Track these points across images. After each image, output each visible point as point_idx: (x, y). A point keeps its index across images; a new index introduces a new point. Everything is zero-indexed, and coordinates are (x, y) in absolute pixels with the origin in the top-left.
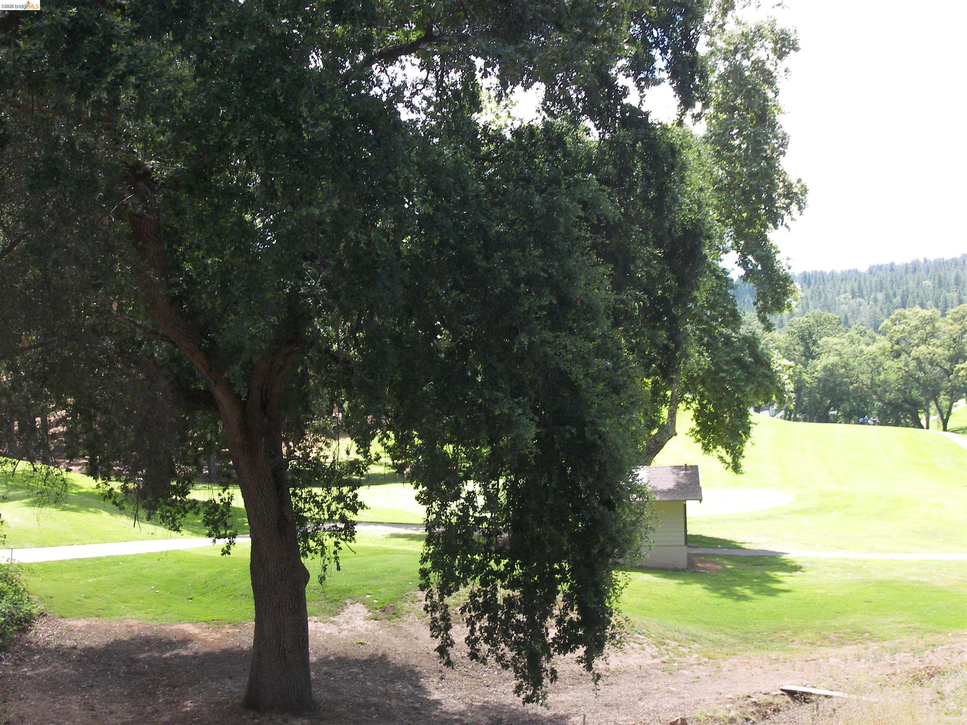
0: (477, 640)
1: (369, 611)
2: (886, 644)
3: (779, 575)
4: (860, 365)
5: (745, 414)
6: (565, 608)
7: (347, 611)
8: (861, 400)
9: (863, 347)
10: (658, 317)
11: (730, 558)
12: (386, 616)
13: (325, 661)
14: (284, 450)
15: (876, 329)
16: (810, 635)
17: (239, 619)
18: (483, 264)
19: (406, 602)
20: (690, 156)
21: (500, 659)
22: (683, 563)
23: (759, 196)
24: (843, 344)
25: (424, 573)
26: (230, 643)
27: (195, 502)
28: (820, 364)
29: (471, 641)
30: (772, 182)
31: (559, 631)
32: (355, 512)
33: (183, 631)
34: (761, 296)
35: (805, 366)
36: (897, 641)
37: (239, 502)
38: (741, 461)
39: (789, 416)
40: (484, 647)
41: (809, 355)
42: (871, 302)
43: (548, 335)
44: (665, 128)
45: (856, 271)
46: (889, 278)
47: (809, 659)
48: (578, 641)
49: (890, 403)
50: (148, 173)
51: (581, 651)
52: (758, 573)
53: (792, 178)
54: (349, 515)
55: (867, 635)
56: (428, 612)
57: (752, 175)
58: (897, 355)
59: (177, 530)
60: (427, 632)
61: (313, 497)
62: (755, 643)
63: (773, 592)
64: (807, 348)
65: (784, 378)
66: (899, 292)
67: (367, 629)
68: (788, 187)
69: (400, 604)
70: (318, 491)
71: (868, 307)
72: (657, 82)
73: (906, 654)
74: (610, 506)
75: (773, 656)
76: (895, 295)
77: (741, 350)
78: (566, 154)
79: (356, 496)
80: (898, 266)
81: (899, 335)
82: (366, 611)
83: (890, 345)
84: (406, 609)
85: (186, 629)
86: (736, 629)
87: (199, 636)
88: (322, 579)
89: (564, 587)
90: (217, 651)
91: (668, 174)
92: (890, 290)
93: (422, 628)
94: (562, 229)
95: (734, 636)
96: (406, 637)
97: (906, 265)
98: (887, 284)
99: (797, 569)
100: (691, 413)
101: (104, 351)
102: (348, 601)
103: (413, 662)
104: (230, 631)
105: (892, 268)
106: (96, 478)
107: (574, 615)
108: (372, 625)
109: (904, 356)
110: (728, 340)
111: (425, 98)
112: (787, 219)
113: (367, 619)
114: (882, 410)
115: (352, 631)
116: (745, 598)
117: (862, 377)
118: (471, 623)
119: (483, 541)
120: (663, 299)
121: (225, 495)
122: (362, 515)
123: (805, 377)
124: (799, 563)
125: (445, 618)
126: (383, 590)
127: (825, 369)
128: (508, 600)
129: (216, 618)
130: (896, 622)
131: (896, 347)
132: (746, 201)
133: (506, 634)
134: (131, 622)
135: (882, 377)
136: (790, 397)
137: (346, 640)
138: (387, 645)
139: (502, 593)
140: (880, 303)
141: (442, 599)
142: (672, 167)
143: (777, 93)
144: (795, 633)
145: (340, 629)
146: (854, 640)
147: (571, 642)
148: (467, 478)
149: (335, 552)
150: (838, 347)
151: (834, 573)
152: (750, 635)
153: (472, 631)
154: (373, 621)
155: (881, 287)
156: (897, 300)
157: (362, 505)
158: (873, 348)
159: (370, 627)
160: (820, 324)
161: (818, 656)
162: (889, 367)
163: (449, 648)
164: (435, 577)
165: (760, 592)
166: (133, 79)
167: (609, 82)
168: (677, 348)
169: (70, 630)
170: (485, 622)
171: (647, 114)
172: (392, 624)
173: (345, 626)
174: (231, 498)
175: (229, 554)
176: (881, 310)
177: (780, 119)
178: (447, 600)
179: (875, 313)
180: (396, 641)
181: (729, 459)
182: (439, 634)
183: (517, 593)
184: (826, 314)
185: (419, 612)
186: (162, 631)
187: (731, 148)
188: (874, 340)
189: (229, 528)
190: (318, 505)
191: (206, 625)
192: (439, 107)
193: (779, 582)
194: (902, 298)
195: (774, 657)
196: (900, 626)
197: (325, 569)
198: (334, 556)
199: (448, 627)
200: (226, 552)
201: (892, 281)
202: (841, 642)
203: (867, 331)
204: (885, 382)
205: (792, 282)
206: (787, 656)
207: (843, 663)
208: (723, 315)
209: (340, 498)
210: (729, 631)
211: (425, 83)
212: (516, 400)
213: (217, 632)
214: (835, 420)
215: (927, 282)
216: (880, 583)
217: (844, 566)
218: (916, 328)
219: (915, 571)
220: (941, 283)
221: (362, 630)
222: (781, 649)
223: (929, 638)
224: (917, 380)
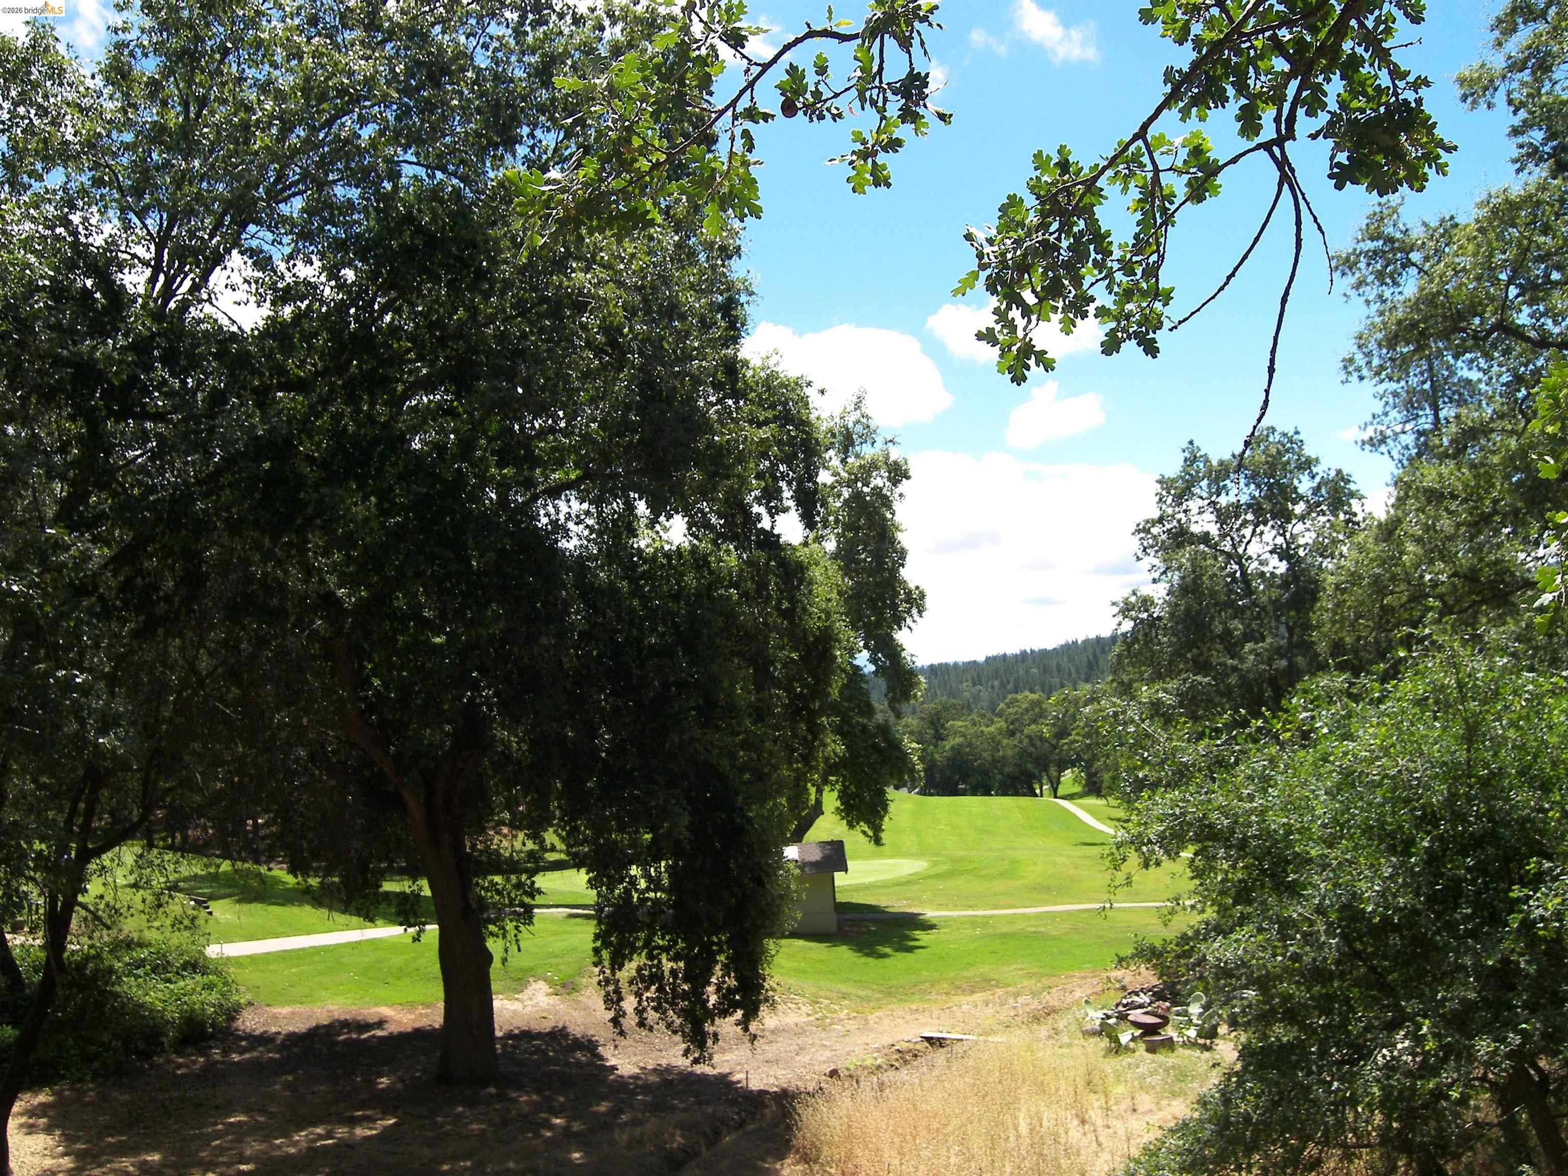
0: (644, 1009)
1: (550, 988)
2: (1008, 989)
3: (918, 934)
4: (982, 744)
5: (883, 793)
6: (723, 976)
7: (530, 988)
8: (985, 775)
9: (983, 728)
10: (798, 711)
11: (874, 921)
12: (566, 991)
13: (510, 1035)
14: (468, 844)
15: (993, 711)
16: (945, 986)
17: (430, 1000)
18: (637, 672)
19: (582, 977)
20: (816, 573)
21: (669, 1026)
22: (833, 927)
23: (884, 602)
24: (966, 726)
25: (596, 951)
26: (423, 1023)
27: (387, 894)
28: (948, 745)
29: (640, 1011)
30: (894, 589)
31: (718, 998)
32: (533, 898)
34: (891, 689)
35: (936, 746)
36: (1019, 986)
37: (427, 892)
38: (883, 835)
39: (923, 793)
40: (652, 1016)
41: (939, 737)
42: (989, 689)
43: (698, 733)
44: (794, 549)
45: (975, 662)
46: (1003, 668)
47: (944, 1007)
48: (736, 1005)
49: (1009, 776)
50: (339, 601)
51: (739, 1014)
52: (899, 933)
53: (912, 586)
54: (527, 900)
55: (993, 982)
56: (601, 986)
57: (877, 585)
58: (1013, 734)
59: (372, 920)
60: (601, 1005)
61: (493, 884)
62: (897, 996)
63: (913, 949)
64: (937, 731)
65: (914, 759)
66: (1012, 679)
67: (548, 1004)
68: (909, 593)
69: (578, 980)
70: (498, 879)
71: (987, 693)
72: (786, 510)
73: (1026, 997)
74: (759, 882)
76: (1008, 682)
77: (875, 736)
78: (711, 572)
79: (533, 883)
81: (1013, 717)
82: (548, 987)
83: (1006, 726)
84: (583, 984)
87: (394, 1018)
88: (504, 960)
89: (722, 958)
90: (409, 1030)
91: (798, 587)
92: (1004, 678)
93: (597, 1002)
94: (705, 639)
95: (880, 992)
96: (584, 1010)
98: (1001, 673)
99: (932, 927)
100: (835, 794)
101: (297, 761)
102: (530, 979)
103: (591, 1032)
104: (422, 1012)
106: (296, 876)
107: (732, 982)
108: (554, 1000)
109: (1018, 735)
110: (864, 728)
111: (587, 526)
112: (909, 620)
113: (548, 995)
114: (1003, 783)
115: (535, 1006)
116: (885, 956)
117: (985, 755)
118: (638, 994)
119: (647, 920)
120: (801, 696)
121: (415, 888)
122: (539, 900)
123: (937, 756)
124: (934, 921)
125: (617, 991)
126: (562, 968)
127: (953, 748)
128: (674, 973)
129: (410, 1000)
130: (1018, 969)
131: (1011, 727)
132: (874, 608)
133: (673, 1004)
134: (331, 1008)
135: (1001, 754)
136: (921, 776)
137: (530, 1015)
138: (567, 1018)
139: (667, 965)
140: (996, 689)
141: (613, 974)
142: (801, 581)
143: (893, 514)
144: (933, 985)
145: (524, 1005)
146: (983, 988)
147: (730, 1007)
148: (631, 863)
149: (516, 936)
150: (963, 729)
151: (965, 929)
152: (893, 990)
153: (639, 1003)
154: (554, 996)
155: (996, 675)
156: (1010, 686)
157: (539, 891)
158: (992, 729)
159: (551, 1002)
160: (946, 709)
161: (952, 1004)
162: (1006, 745)
163: (621, 1019)
164: (605, 954)
165: (899, 950)
166: (319, 521)
167: (745, 510)
168: (815, 738)
169: (275, 1017)
170: (651, 993)
171: (779, 536)
172: (571, 998)
173: (529, 1002)
174: (421, 889)
175: (419, 940)
176: (997, 695)
177: (900, 536)
178: (618, 974)
179: (992, 698)
180: (575, 1014)
181: (870, 833)
182: (612, 1007)
183: (682, 964)
184: (952, 701)
185: (594, 987)
187: (858, 562)
188: (992, 722)
189: (419, 916)
190: (499, 892)
191: (400, 1008)
192: (600, 534)
193: (916, 940)
194: (1015, 684)
195: (914, 1008)
196: (1022, 972)
197: (506, 951)
198: (514, 939)
199: (621, 999)
200: (416, 939)
202: (972, 990)
203: (986, 714)
204: (1004, 757)
205: (917, 675)
206: (926, 1006)
207: (974, 1009)
208: (858, 706)
209: (519, 886)
210: (875, 987)
211: (588, 513)
212: (670, 792)
213: (410, 1013)
214: (963, 793)
215: (1034, 670)
216: (1004, 935)
217: (973, 922)
218: (1027, 710)
219: (1033, 922)
220: (1046, 671)
221: (544, 1006)
222: (921, 1000)
223: (1045, 981)
224: (1030, 755)
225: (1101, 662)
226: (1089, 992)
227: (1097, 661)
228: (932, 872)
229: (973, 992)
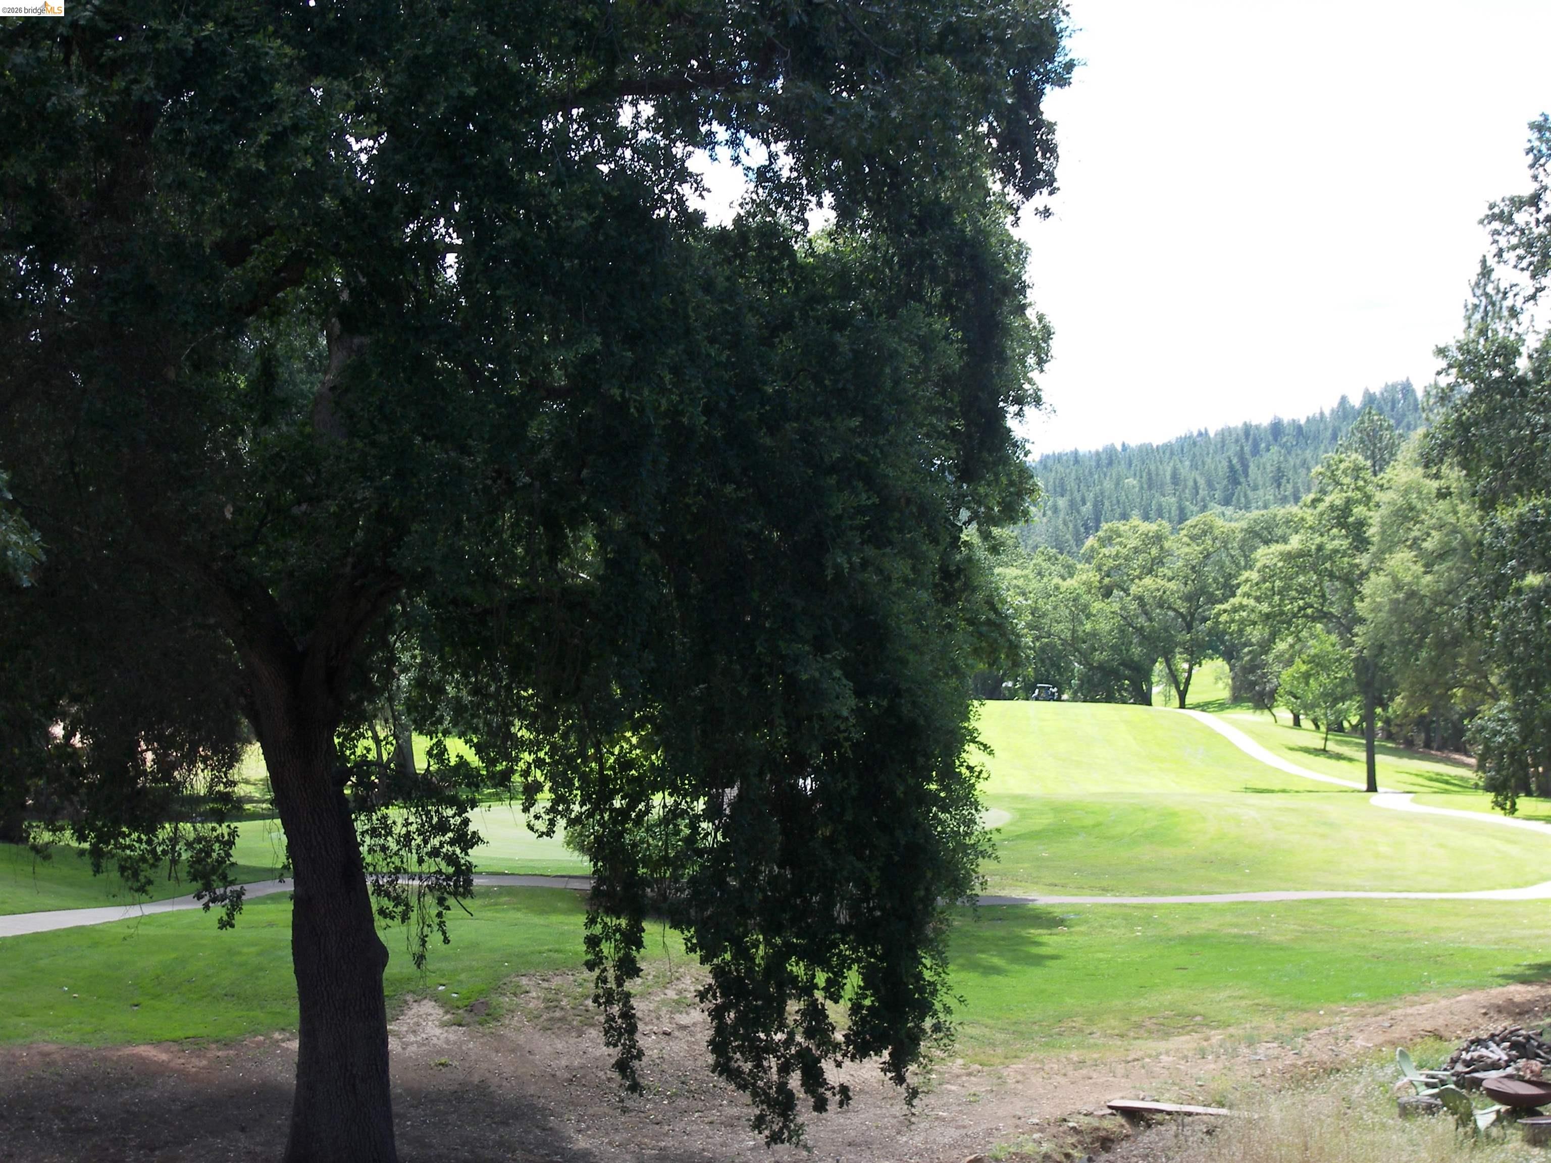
1: (447, 1012)
2: (1231, 1030)
3: (1033, 932)
4: (1055, 608)
7: (411, 1013)
8: (1053, 665)
9: (1057, 581)
12: (477, 1019)
16: (1113, 1022)
17: (230, 1033)
18: (768, 441)
19: (505, 994)
24: (1026, 577)
31: (855, 1023)
32: (467, 848)
33: (141, 1057)
36: (1248, 1026)
42: (1049, 513)
46: (1073, 476)
47: (1129, 1059)
48: (882, 1039)
49: (1101, 667)
51: (887, 1053)
52: (1002, 933)
55: (1198, 1018)
56: (600, 1005)
58: (1107, 593)
61: (388, 826)
62: (1037, 1039)
63: (1038, 960)
65: (1019, 627)
66: (1090, 496)
67: (447, 1041)
69: (495, 999)
71: (1045, 520)
73: (1268, 1045)
75: (1074, 1056)
76: (1084, 503)
79: (466, 822)
80: (1084, 455)
81: (1111, 563)
82: (441, 1012)
83: (1098, 578)
84: (507, 1006)
85: (144, 1054)
86: (998, 1019)
87: (172, 1065)
88: (419, 959)
92: (1076, 493)
93: (537, 1036)
95: (1002, 1030)
96: (513, 1051)
97: (1097, 453)
98: (1071, 484)
102: (409, 998)
104: (220, 1054)
105: (1076, 458)
108: (455, 1034)
109: (1119, 595)
113: (443, 1025)
114: (1085, 680)
115: (424, 1045)
116: (996, 970)
117: (1058, 627)
121: (223, 830)
124: (1058, 913)
125: (627, 1014)
126: (463, 977)
129: (191, 1033)
130: (1235, 998)
131: (1107, 580)
134: (46, 1048)
135: (1088, 627)
136: (1028, 657)
137: (417, 1059)
138: (485, 1066)
140: (1062, 515)
141: (620, 984)
144: (1090, 1020)
145: (403, 1043)
146: (1183, 1027)
147: (872, 1040)
149: (440, 915)
150: (1020, 582)
151: (1114, 927)
152: (1022, 1027)
154: (454, 1028)
155: (1062, 489)
157: (475, 838)
158: (1071, 583)
159: (452, 1037)
161: (1140, 1054)
162: (1098, 612)
163: (636, 1063)
164: (609, 949)
165: (1016, 960)
172: (487, 1031)
173: (412, 1038)
174: (233, 834)
175: (232, 926)
176: (1065, 523)
179: (1056, 528)
180: (498, 1058)
182: (619, 1040)
185: (527, 1011)
186: (104, 1059)
188: (1072, 570)
189: (232, 883)
191: (176, 1048)
193: (1039, 944)
194: (1095, 505)
195: (1075, 1059)
196: (1243, 1003)
197: (424, 943)
198: (437, 920)
199: (632, 1028)
200: (226, 924)
201: (1078, 478)
202: (1164, 1031)
203: (1059, 556)
204: (1094, 634)
205: (1032, 477)
206: (1095, 1056)
207: (1183, 1062)
209: (444, 826)
210: (990, 1022)
212: (828, 656)
213: (198, 1056)
214: (1011, 696)
215: (1131, 481)
216: (1187, 940)
217: (1127, 917)
218: (1136, 550)
219: (1229, 918)
220: (1151, 483)
221: (441, 1043)
222: (1080, 1046)
223: (1293, 1020)
224: (1140, 630)
225: (1252, 468)
226: (1381, 1039)
227: (1245, 467)
228: (1022, 829)
229: (1167, 1035)
